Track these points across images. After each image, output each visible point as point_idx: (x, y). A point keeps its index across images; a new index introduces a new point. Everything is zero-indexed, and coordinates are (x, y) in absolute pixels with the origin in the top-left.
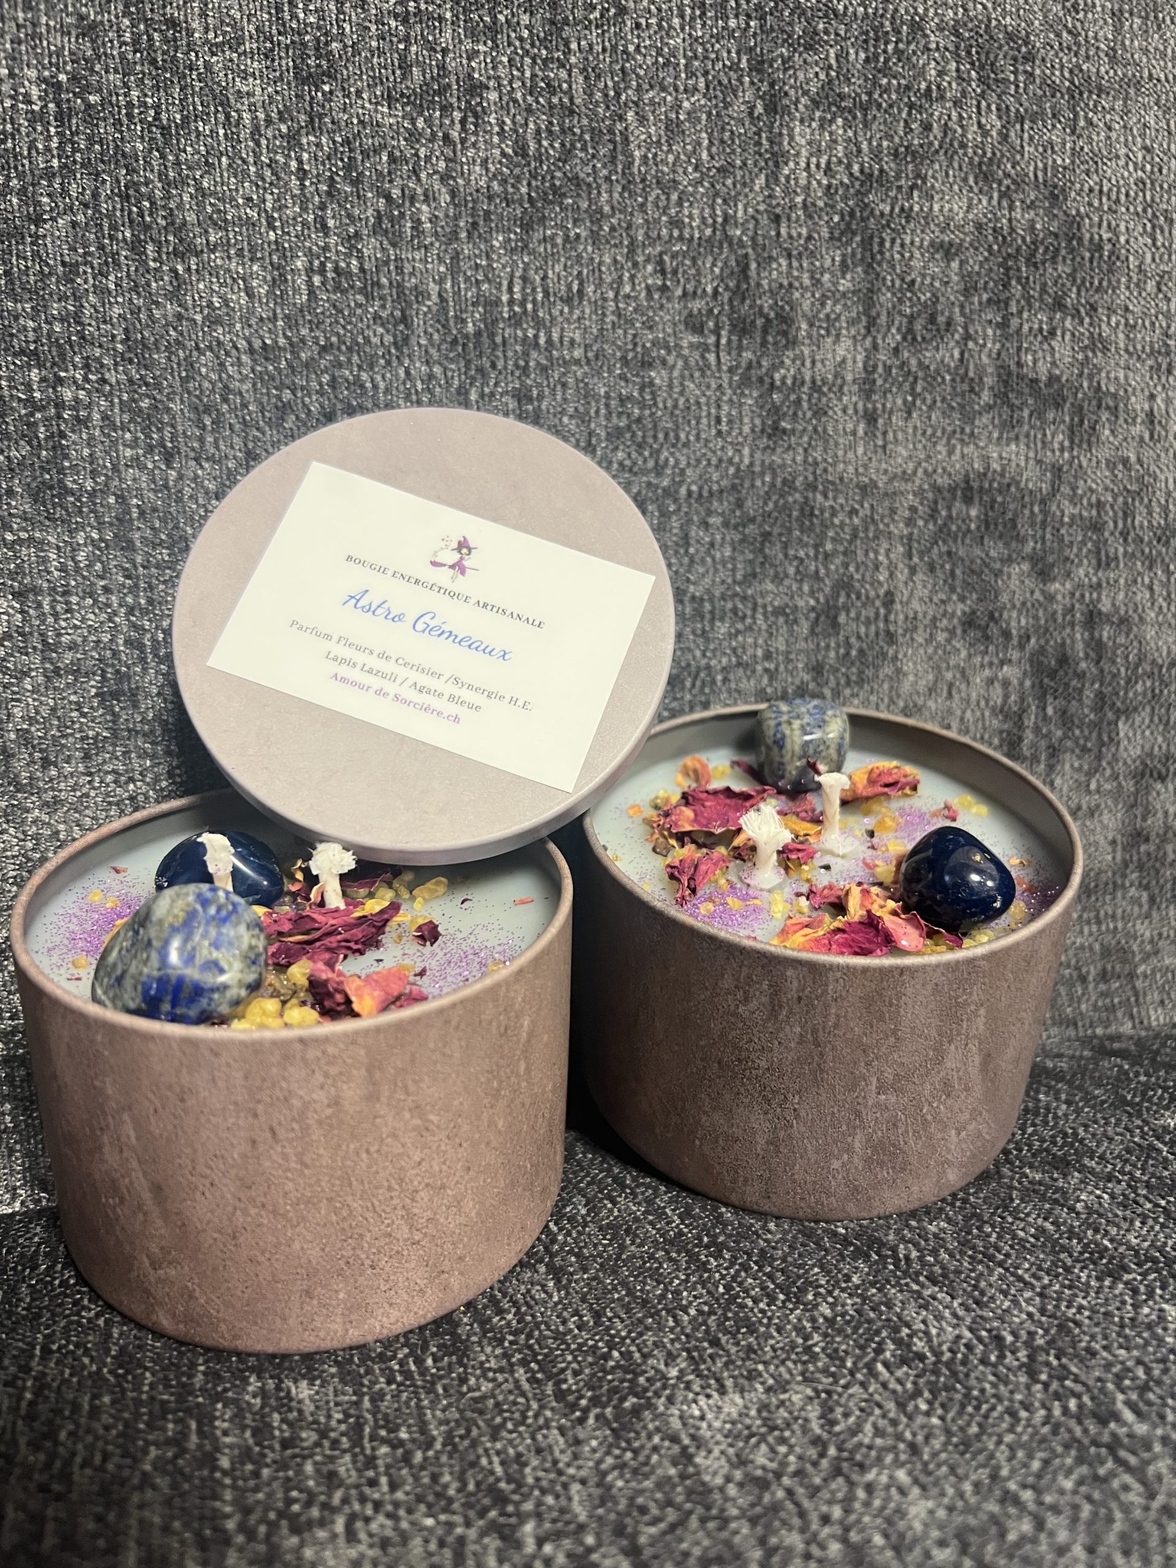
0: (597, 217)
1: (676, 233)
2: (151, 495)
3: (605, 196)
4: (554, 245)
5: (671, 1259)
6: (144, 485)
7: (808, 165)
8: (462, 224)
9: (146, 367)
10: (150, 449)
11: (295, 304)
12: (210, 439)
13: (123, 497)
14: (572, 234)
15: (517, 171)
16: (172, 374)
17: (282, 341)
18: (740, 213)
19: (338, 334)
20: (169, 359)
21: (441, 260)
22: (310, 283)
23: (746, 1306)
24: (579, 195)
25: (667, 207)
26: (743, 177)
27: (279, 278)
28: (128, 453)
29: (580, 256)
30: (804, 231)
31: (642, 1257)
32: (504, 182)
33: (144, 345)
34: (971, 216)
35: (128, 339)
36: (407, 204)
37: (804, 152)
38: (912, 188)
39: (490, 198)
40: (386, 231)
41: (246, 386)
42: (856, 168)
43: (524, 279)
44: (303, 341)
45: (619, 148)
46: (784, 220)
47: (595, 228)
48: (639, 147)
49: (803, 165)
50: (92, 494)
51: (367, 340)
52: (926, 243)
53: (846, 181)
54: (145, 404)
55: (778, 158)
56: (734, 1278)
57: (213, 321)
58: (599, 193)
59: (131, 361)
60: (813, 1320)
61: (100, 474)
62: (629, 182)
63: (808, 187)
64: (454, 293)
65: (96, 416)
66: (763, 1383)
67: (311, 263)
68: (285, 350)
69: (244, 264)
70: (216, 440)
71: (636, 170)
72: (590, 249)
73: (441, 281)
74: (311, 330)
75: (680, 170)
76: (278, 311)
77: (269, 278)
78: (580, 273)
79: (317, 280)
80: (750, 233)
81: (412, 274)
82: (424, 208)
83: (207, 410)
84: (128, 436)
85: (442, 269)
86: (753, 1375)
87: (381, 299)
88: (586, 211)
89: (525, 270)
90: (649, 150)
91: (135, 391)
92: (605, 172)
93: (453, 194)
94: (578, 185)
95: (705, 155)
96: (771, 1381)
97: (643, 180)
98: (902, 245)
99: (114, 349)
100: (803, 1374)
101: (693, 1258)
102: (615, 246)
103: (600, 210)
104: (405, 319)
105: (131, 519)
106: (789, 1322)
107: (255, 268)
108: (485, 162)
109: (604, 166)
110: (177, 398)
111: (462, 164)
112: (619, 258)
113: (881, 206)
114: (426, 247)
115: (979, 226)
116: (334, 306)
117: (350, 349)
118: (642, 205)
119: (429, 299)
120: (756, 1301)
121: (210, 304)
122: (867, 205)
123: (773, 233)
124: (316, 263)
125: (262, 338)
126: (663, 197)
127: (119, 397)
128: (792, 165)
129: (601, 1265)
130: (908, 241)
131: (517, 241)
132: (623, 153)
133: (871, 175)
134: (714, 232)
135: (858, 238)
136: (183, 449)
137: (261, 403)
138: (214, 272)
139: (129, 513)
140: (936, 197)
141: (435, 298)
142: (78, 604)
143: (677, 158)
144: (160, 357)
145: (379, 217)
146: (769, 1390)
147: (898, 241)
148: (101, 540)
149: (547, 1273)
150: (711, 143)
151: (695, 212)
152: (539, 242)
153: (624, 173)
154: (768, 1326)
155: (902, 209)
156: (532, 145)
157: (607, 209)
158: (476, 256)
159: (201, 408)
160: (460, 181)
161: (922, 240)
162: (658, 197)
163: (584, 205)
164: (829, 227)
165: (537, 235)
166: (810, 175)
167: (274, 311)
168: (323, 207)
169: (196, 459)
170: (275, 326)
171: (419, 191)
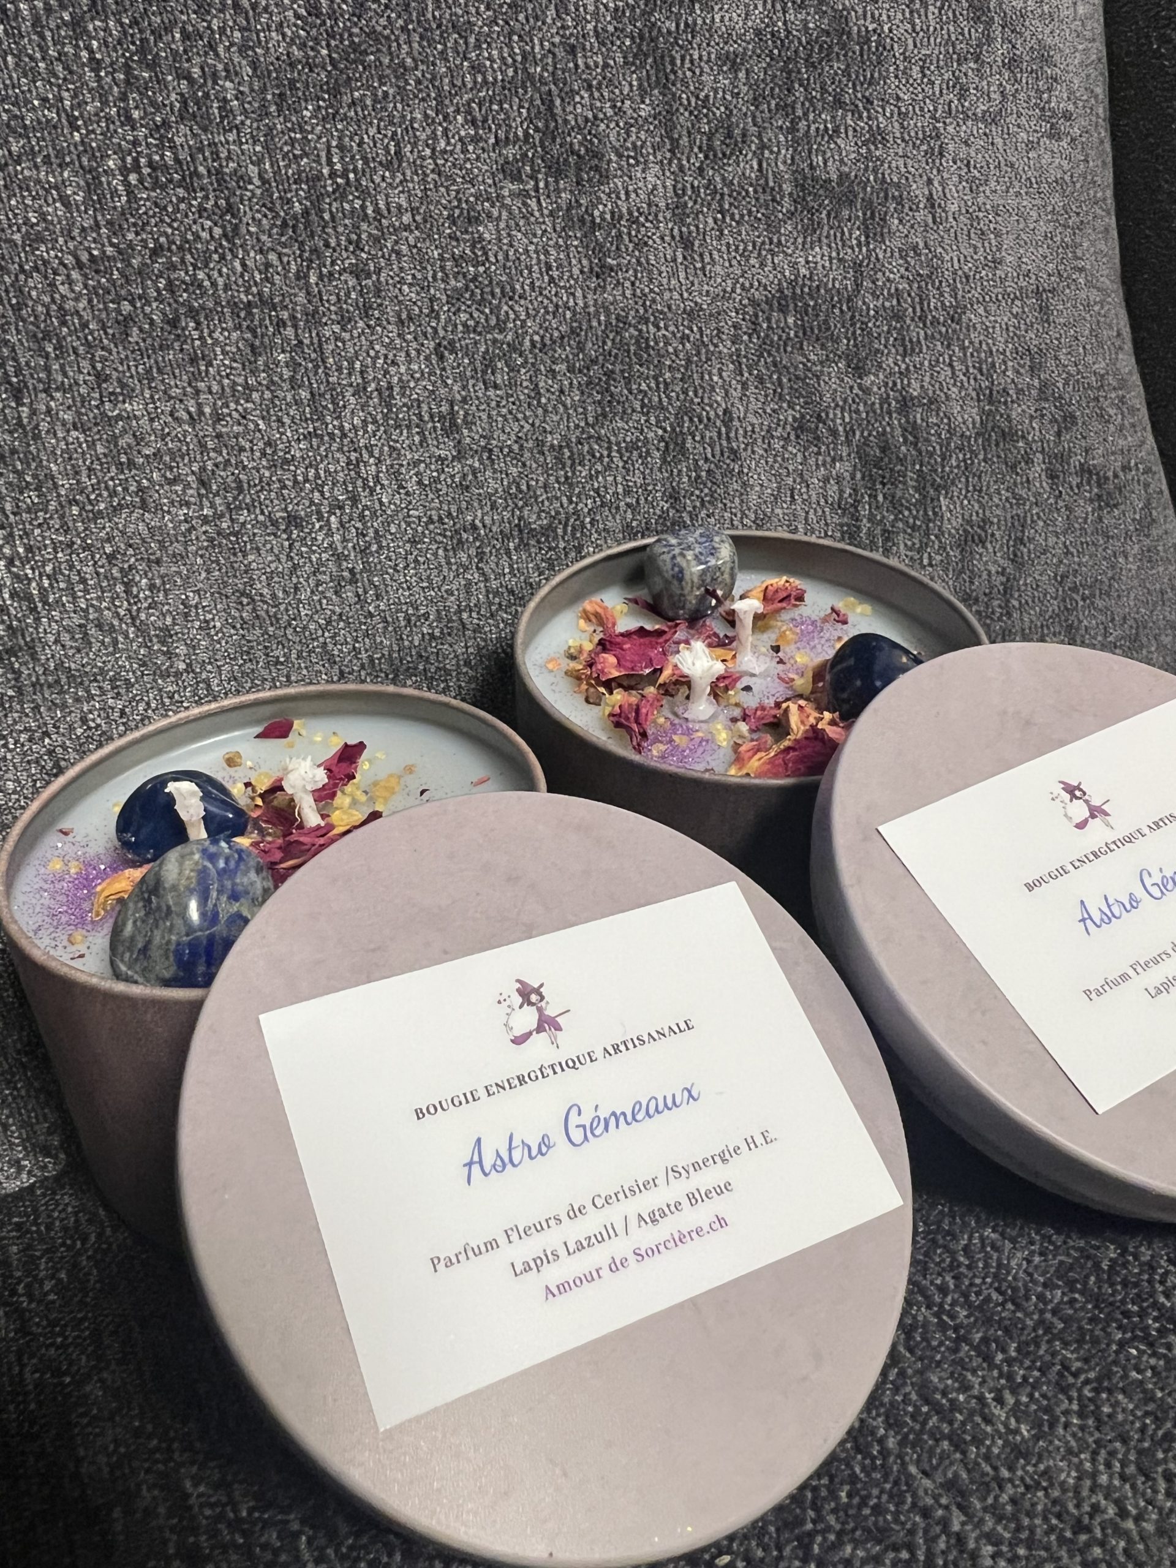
121: (26, 221)
134: (516, 72)
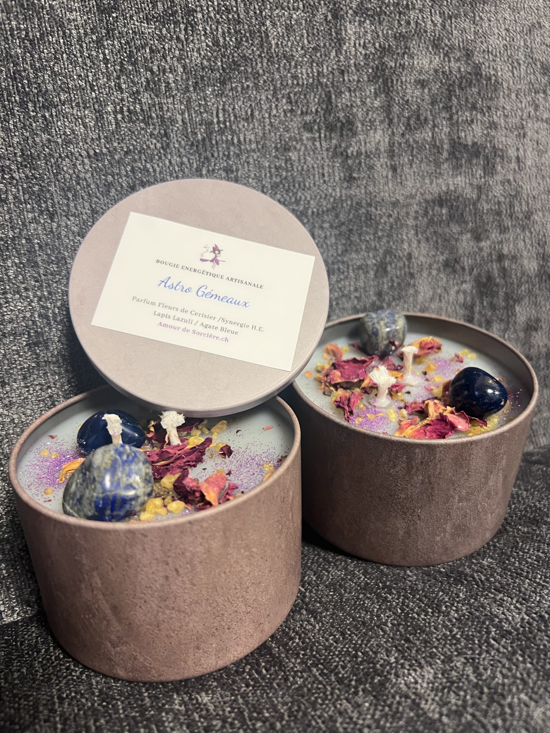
0: (256, 76)
1: (295, 82)
2: (44, 237)
3: (260, 65)
4: (237, 92)
5: (368, 598)
6: (40, 232)
7: (355, 44)
8: (190, 83)
9: (35, 170)
10: (41, 212)
11: (109, 130)
12: (72, 205)
13: (29, 239)
14: (245, 86)
15: (215, 54)
16: (48, 172)
17: (104, 150)
18: (325, 71)
19: (133, 144)
20: (46, 164)
21: (181, 103)
22: (116, 118)
23: (415, 618)
24: (246, 65)
25: (289, 69)
26: (325, 52)
27: (100, 117)
28: (30, 215)
29: (250, 96)
30: (356, 78)
31: (353, 599)
32: (209, 60)
33: (32, 157)
34: (432, 66)
35: (23, 154)
36: (161, 74)
37: (353, 38)
38: (404, 53)
39: (203, 69)
40: (152, 89)
41: (89, 175)
42: (377, 45)
43: (224, 110)
44: (115, 149)
45: (264, 39)
46: (346, 73)
47: (256, 82)
48: (274, 39)
49: (352, 44)
50: (13, 239)
51: (148, 146)
52: (412, 81)
53: (373, 51)
54: (36, 188)
55: (340, 41)
56: (403, 603)
57: (68, 142)
58: (257, 64)
59: (26, 166)
60: (450, 621)
61: (16, 228)
62: (270, 57)
63: (355, 55)
64: (190, 120)
65: (11, 197)
66: (439, 659)
67: (115, 108)
68: (106, 154)
69: (80, 111)
70: (75, 205)
71: (273, 51)
72: (254, 92)
73: (182, 114)
74: (119, 143)
75: (294, 50)
76: (101, 134)
77: (94, 117)
78: (251, 105)
79: (119, 117)
80: (331, 80)
81: (168, 111)
82: (171, 76)
83: (69, 189)
84: (29, 206)
85: (183, 107)
86: (432, 656)
87: (153, 125)
88: (251, 73)
89: (224, 106)
90: (278, 40)
91: (30, 182)
92: (258, 52)
93: (184, 67)
94: (246, 60)
95: (306, 42)
96: (442, 657)
97: (277, 56)
98: (402, 82)
99: (17, 161)
100: (456, 650)
101: (379, 596)
102: (267, 90)
103: (258, 73)
104: (166, 135)
105: (35, 251)
106: (439, 624)
107: (86, 112)
108: (199, 49)
109: (258, 49)
110: (53, 184)
111: (187, 52)
112: (269, 96)
113: (391, 63)
114: (173, 96)
115: (436, 71)
116: (130, 130)
117: (140, 152)
118: (278, 69)
119: (177, 123)
120: (419, 615)
121: (65, 133)
122: (384, 63)
123: (341, 79)
124: (118, 107)
125: (94, 150)
126: (288, 64)
127: (22, 186)
128: (347, 44)
129: (334, 606)
130: (404, 80)
131: (218, 91)
132: (266, 42)
133: (385, 48)
135: (381, 80)
136: (59, 211)
137: (97, 184)
138: (65, 116)
139: (34, 248)
140: (416, 58)
141: (180, 122)
142: (11, 298)
143: (293, 44)
144: (41, 163)
145: (148, 82)
146: (443, 662)
147: (400, 80)
148: (21, 263)
149: (308, 614)
150: (308, 35)
151: (304, 71)
152: (230, 91)
153: (267, 53)
154: (430, 628)
155: (400, 64)
156: (221, 40)
157: (261, 71)
158: (199, 100)
159: (66, 189)
160: (187, 61)
161: (410, 80)
162: (285, 64)
163: (250, 70)
164: (367, 75)
165: (228, 87)
166: (356, 49)
167: (99, 134)
168: (118, 78)
169: (65, 216)
170: (100, 142)
171: (167, 67)
